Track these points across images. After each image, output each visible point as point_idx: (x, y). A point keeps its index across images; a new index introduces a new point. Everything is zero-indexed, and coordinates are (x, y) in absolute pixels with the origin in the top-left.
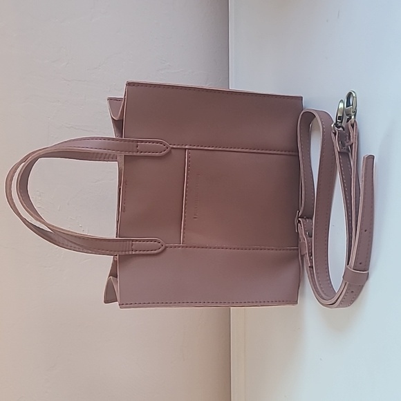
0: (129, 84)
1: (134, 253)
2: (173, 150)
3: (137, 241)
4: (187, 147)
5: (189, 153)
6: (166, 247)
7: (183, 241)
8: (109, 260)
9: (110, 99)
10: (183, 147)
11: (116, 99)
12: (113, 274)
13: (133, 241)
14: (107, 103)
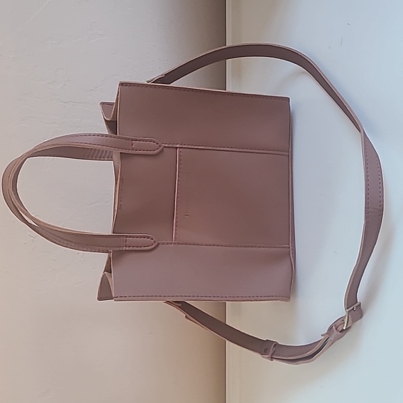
0: (122, 84)
1: (127, 248)
2: (165, 149)
3: (130, 237)
4: (178, 146)
5: (180, 152)
6: (159, 244)
7: (176, 238)
8: (104, 257)
9: (103, 104)
10: (175, 146)
11: (108, 104)
12: (108, 270)
13: (127, 237)
14: (100, 107)
